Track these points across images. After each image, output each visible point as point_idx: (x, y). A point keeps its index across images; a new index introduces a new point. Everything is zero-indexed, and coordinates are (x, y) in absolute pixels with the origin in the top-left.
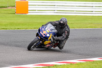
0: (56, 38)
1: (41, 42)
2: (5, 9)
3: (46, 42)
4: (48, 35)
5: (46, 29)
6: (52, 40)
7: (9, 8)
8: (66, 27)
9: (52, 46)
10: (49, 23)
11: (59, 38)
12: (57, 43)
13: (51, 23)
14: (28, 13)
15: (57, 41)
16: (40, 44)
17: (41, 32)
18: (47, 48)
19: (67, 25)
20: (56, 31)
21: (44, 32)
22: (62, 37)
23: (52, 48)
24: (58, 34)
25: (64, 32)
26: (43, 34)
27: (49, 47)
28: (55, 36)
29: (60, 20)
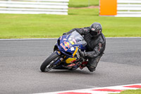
0: (84, 53)
1: (61, 59)
2: (84, 9)
3: (70, 60)
4: (72, 49)
5: (70, 39)
6: (78, 56)
7: (91, 8)
8: (100, 37)
9: (78, 67)
10: (73, 30)
11: (90, 54)
12: (86, 61)
13: (77, 30)
14: (116, 14)
15: (86, 57)
16: (60, 63)
17: (61, 44)
18: (71, 69)
19: (101, 34)
20: (84, 42)
21: (67, 44)
22: (94, 52)
23: (79, 69)
24: (87, 48)
25: (97, 45)
26: (64, 48)
27: (73, 67)
28: (82, 50)
29: (90, 26)
